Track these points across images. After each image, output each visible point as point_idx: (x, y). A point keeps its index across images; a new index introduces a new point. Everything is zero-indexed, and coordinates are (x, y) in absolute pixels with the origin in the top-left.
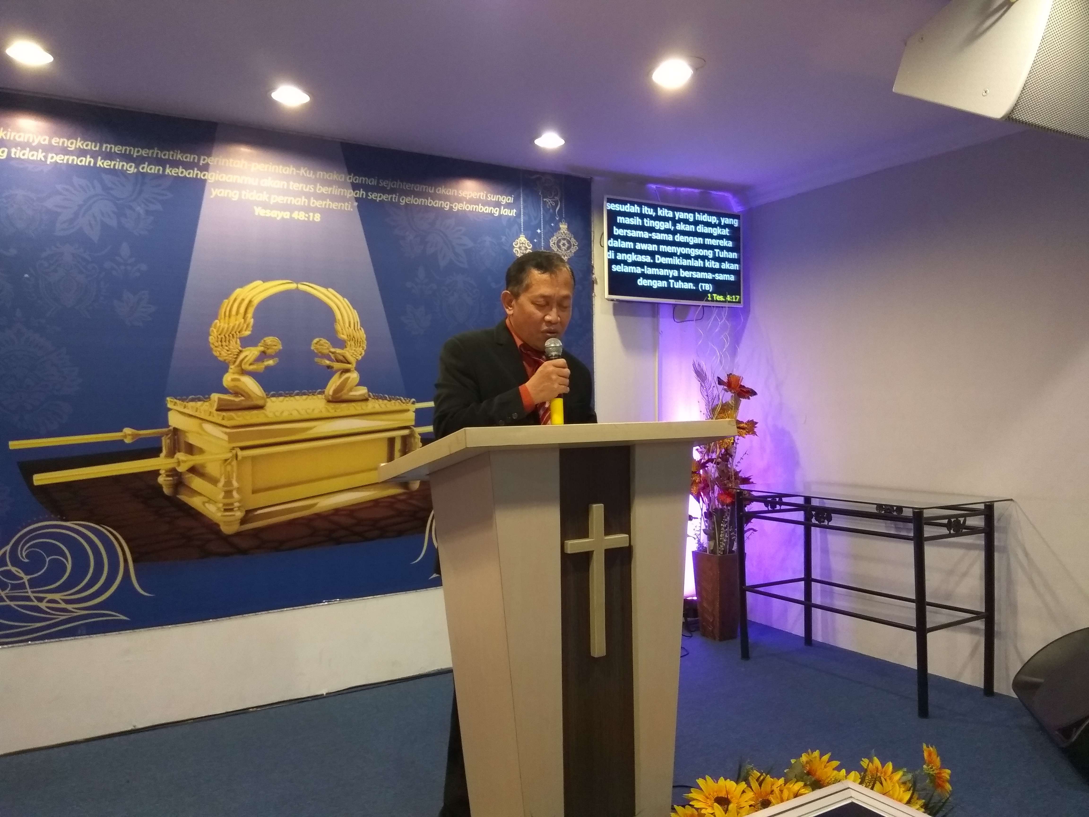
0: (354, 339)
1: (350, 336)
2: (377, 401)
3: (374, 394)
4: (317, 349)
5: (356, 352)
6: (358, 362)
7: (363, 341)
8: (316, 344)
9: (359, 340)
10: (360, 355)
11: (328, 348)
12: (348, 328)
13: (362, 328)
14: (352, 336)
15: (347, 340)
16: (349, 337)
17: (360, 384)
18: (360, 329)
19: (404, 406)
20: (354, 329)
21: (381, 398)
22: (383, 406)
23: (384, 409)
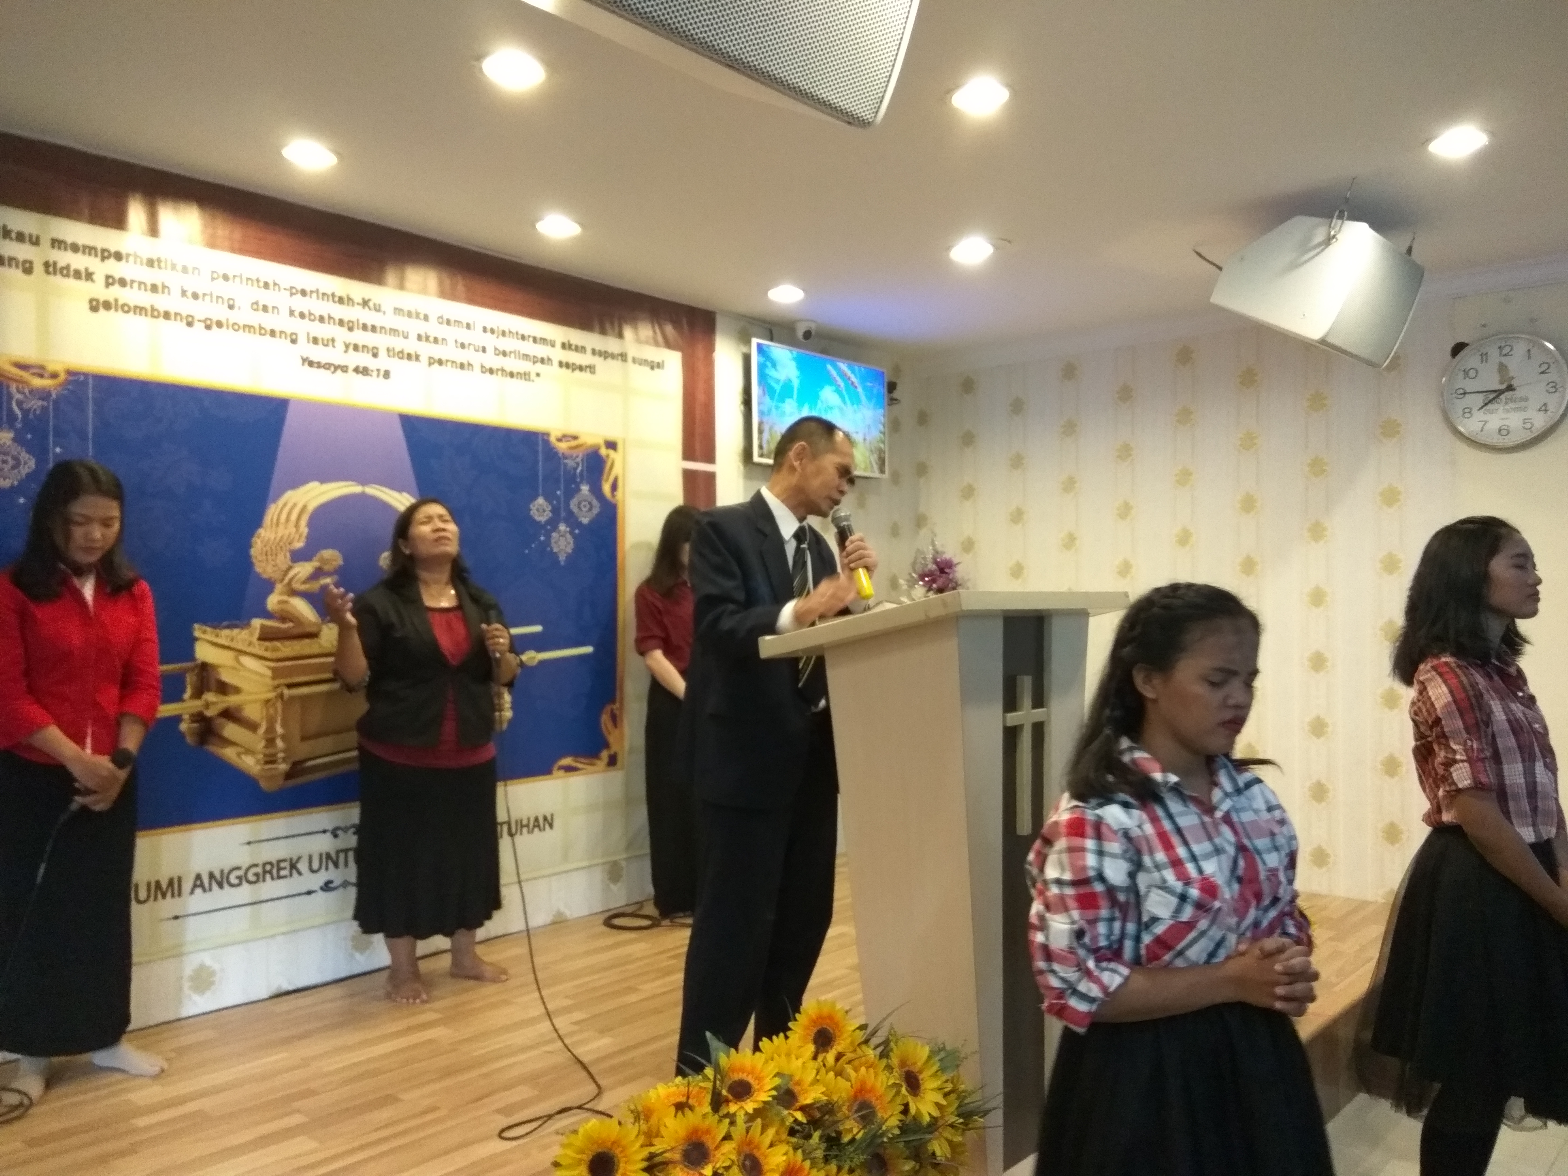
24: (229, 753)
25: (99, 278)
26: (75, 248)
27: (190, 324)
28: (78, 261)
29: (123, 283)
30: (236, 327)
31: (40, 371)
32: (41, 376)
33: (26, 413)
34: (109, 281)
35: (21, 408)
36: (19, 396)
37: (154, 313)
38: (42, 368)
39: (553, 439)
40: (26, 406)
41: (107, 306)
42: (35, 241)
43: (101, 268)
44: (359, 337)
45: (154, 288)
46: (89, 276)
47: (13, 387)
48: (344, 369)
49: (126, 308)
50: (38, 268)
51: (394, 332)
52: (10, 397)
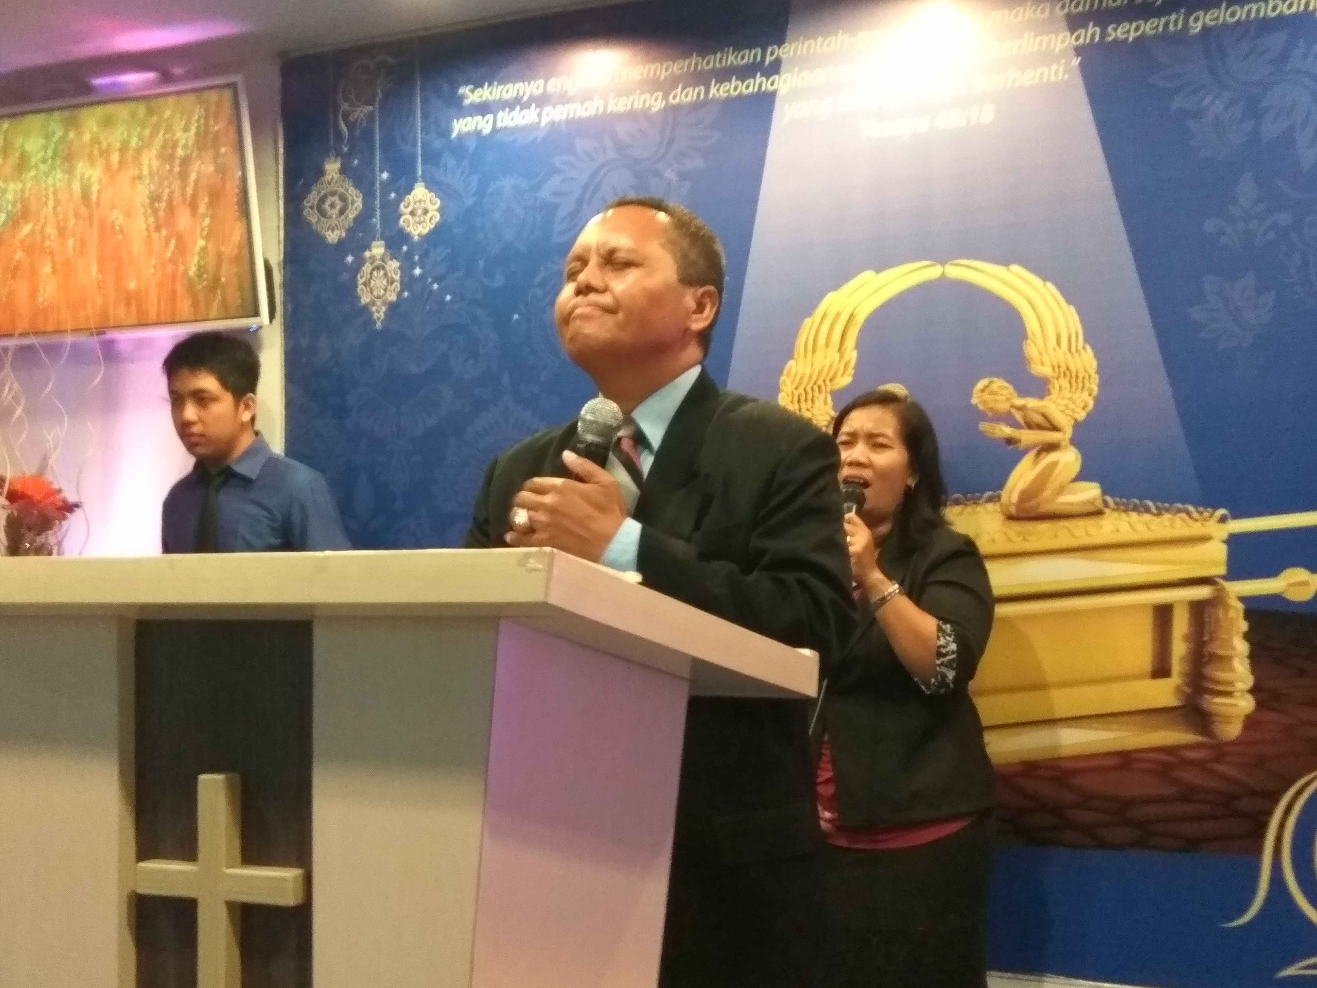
0: (1068, 373)
1: (1059, 367)
2: (1124, 516)
3: (1118, 499)
4: (984, 402)
5: (1074, 403)
6: (1077, 426)
7: (1090, 376)
8: (983, 391)
9: (1081, 375)
10: (1084, 408)
11: (1008, 400)
12: (1054, 349)
13: (1088, 348)
14: (1063, 368)
15: (1053, 377)
16: (1056, 369)
17: (1082, 476)
18: (1084, 348)
19: (1197, 529)
20: (1070, 350)
21: (1135, 509)
22: (1140, 527)
23: (1143, 534)
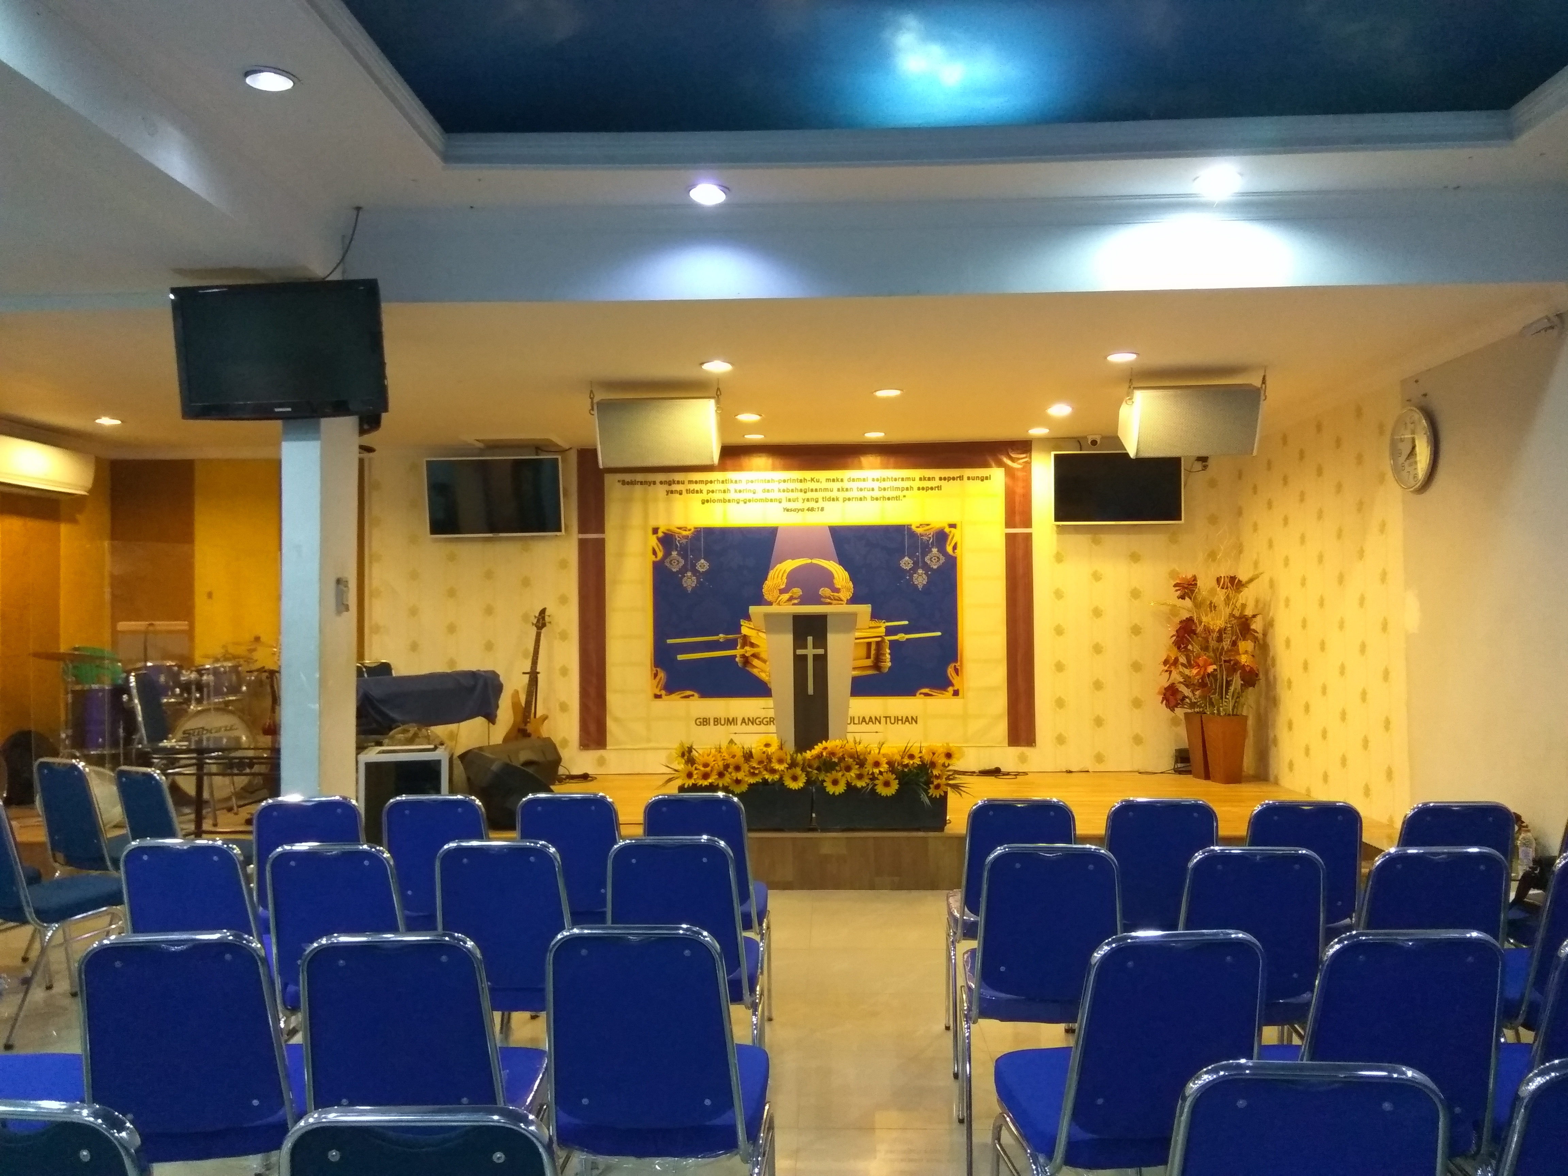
24: (755, 671)
25: (705, 492)
26: (696, 482)
27: (738, 503)
28: (697, 487)
29: (713, 492)
30: (756, 501)
31: (685, 529)
32: (685, 530)
33: (681, 544)
34: (708, 492)
35: (679, 543)
36: (678, 539)
37: (724, 501)
38: (686, 528)
39: (914, 527)
40: (681, 542)
41: (708, 501)
42: (683, 483)
43: (705, 487)
44: (810, 495)
45: (724, 491)
46: (701, 492)
47: (677, 535)
48: (803, 510)
49: (714, 501)
50: (684, 492)
51: (826, 490)
52: (676, 539)
